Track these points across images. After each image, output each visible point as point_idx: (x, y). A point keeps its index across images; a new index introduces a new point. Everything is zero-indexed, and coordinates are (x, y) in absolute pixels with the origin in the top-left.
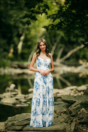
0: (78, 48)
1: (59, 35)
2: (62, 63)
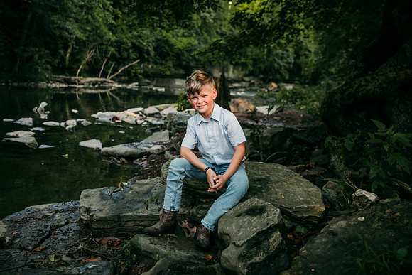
0: (130, 64)
1: (110, 51)
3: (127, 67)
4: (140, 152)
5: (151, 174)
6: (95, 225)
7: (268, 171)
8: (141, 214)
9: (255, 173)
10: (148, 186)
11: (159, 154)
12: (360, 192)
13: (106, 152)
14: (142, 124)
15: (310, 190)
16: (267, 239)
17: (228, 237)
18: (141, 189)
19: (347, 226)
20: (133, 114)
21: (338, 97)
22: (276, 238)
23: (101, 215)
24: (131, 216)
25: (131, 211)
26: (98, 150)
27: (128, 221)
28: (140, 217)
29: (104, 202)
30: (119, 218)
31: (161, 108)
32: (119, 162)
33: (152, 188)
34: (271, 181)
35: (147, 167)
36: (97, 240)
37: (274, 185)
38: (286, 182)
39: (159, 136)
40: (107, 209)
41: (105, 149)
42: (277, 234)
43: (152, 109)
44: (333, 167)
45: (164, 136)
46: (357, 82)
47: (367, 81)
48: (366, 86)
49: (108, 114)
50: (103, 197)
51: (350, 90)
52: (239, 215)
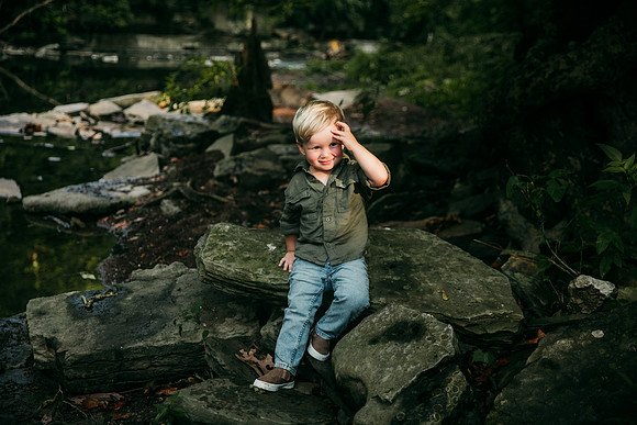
3: (30, 10)
4: (108, 203)
5: (145, 250)
6: (70, 373)
7: (406, 246)
8: (162, 343)
9: (382, 253)
10: (163, 284)
11: (149, 205)
12: (583, 281)
13: (36, 206)
14: (91, 139)
15: (490, 279)
16: (440, 386)
17: (359, 385)
18: (149, 290)
19: (574, 349)
20: (67, 117)
21: (515, 92)
22: (456, 382)
23: (81, 351)
24: (143, 348)
25: (141, 338)
26: (15, 203)
27: (138, 359)
28: (161, 348)
29: (81, 324)
30: (119, 354)
31: (126, 103)
32: (66, 225)
33: (172, 286)
34: (416, 267)
35: (132, 234)
36: (78, 401)
37: (422, 275)
38: (442, 266)
39: (138, 167)
40: (90, 337)
41: (30, 200)
42: (457, 376)
43: (105, 106)
44: (505, 224)
45: (150, 164)
46: (551, 63)
47: (570, 62)
48: (568, 71)
49: (14, 118)
50: (77, 313)
51: (539, 79)
52: (374, 341)
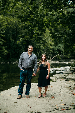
0: (57, 55)
1: (50, 51)
2: (51, 60)
20: (62, 68)
43: (66, 67)
